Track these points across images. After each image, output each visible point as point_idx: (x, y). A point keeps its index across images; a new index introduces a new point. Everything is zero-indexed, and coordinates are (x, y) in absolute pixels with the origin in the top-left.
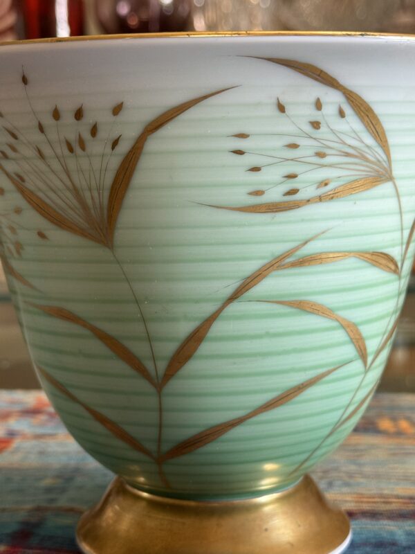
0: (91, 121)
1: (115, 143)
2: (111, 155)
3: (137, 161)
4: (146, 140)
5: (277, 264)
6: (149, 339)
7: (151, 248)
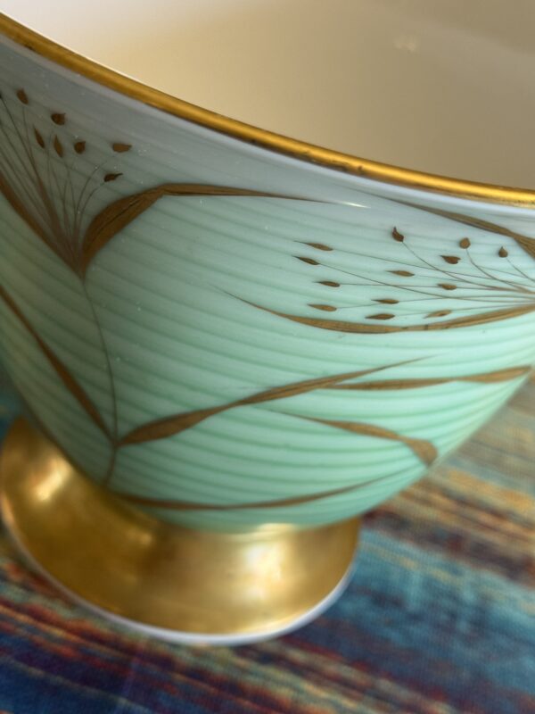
0: (77, 137)
1: (110, 177)
2: (102, 184)
3: (141, 212)
4: (161, 196)
5: (328, 384)
6: (113, 395)
7: (139, 309)
